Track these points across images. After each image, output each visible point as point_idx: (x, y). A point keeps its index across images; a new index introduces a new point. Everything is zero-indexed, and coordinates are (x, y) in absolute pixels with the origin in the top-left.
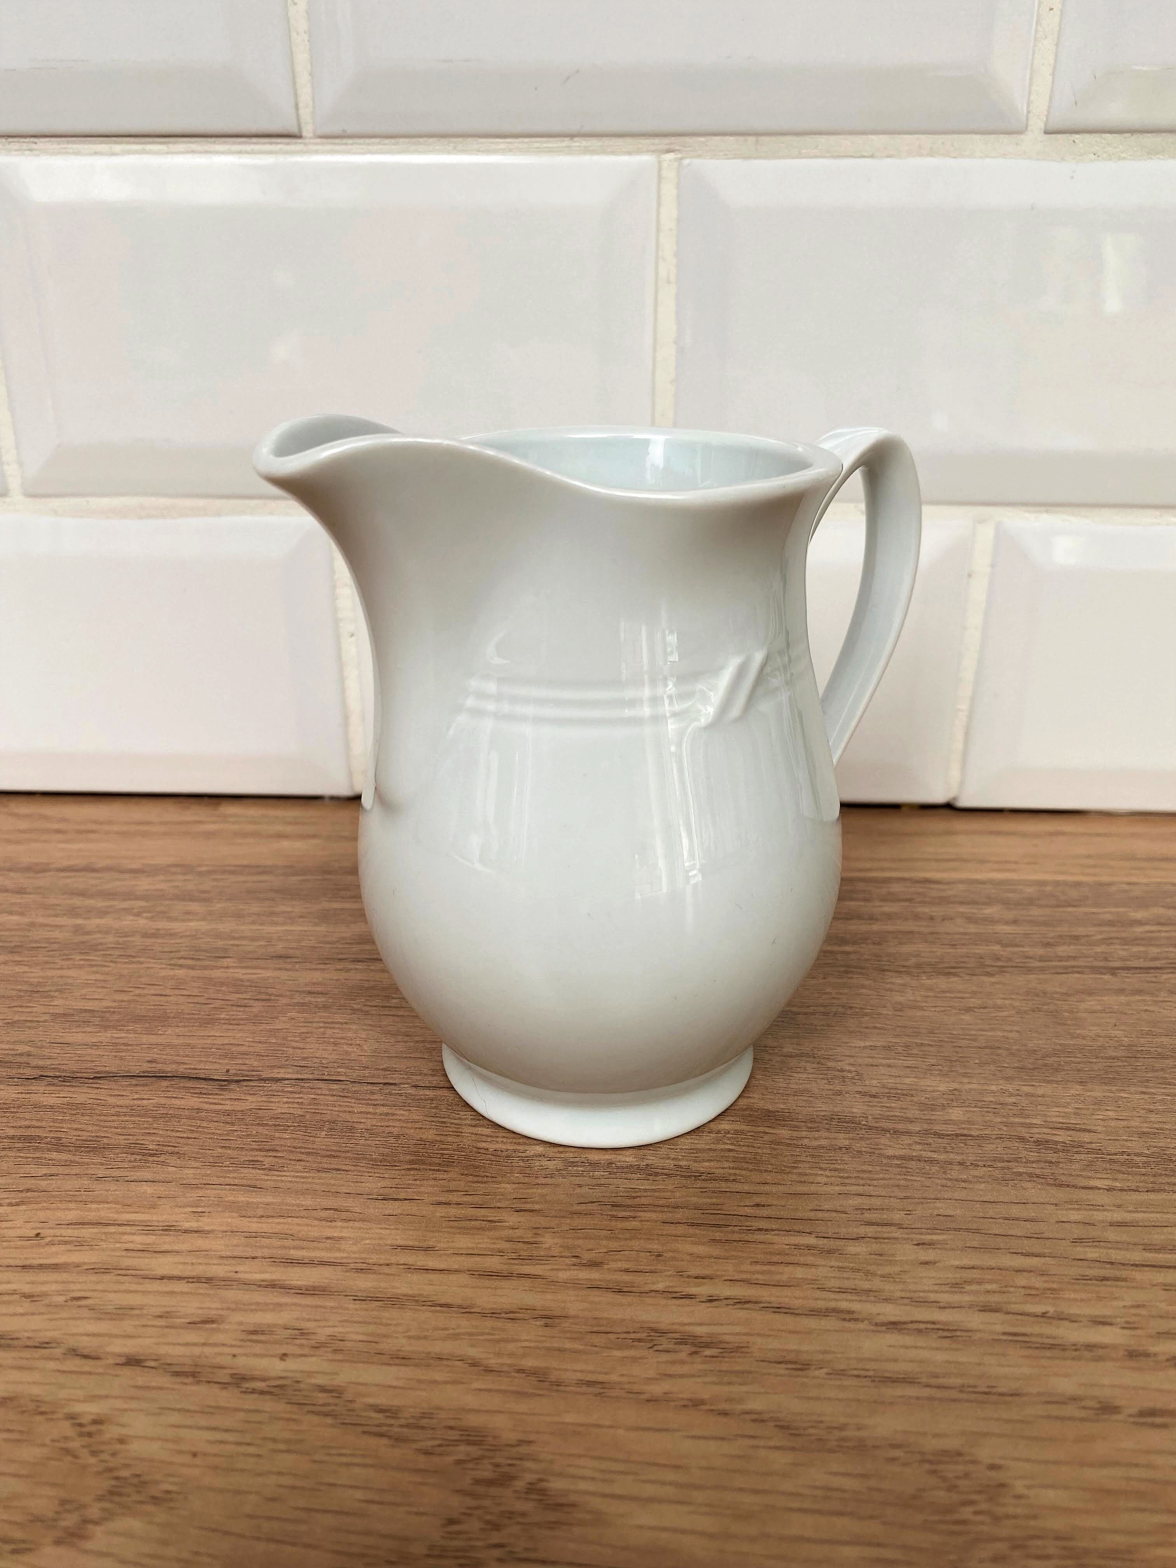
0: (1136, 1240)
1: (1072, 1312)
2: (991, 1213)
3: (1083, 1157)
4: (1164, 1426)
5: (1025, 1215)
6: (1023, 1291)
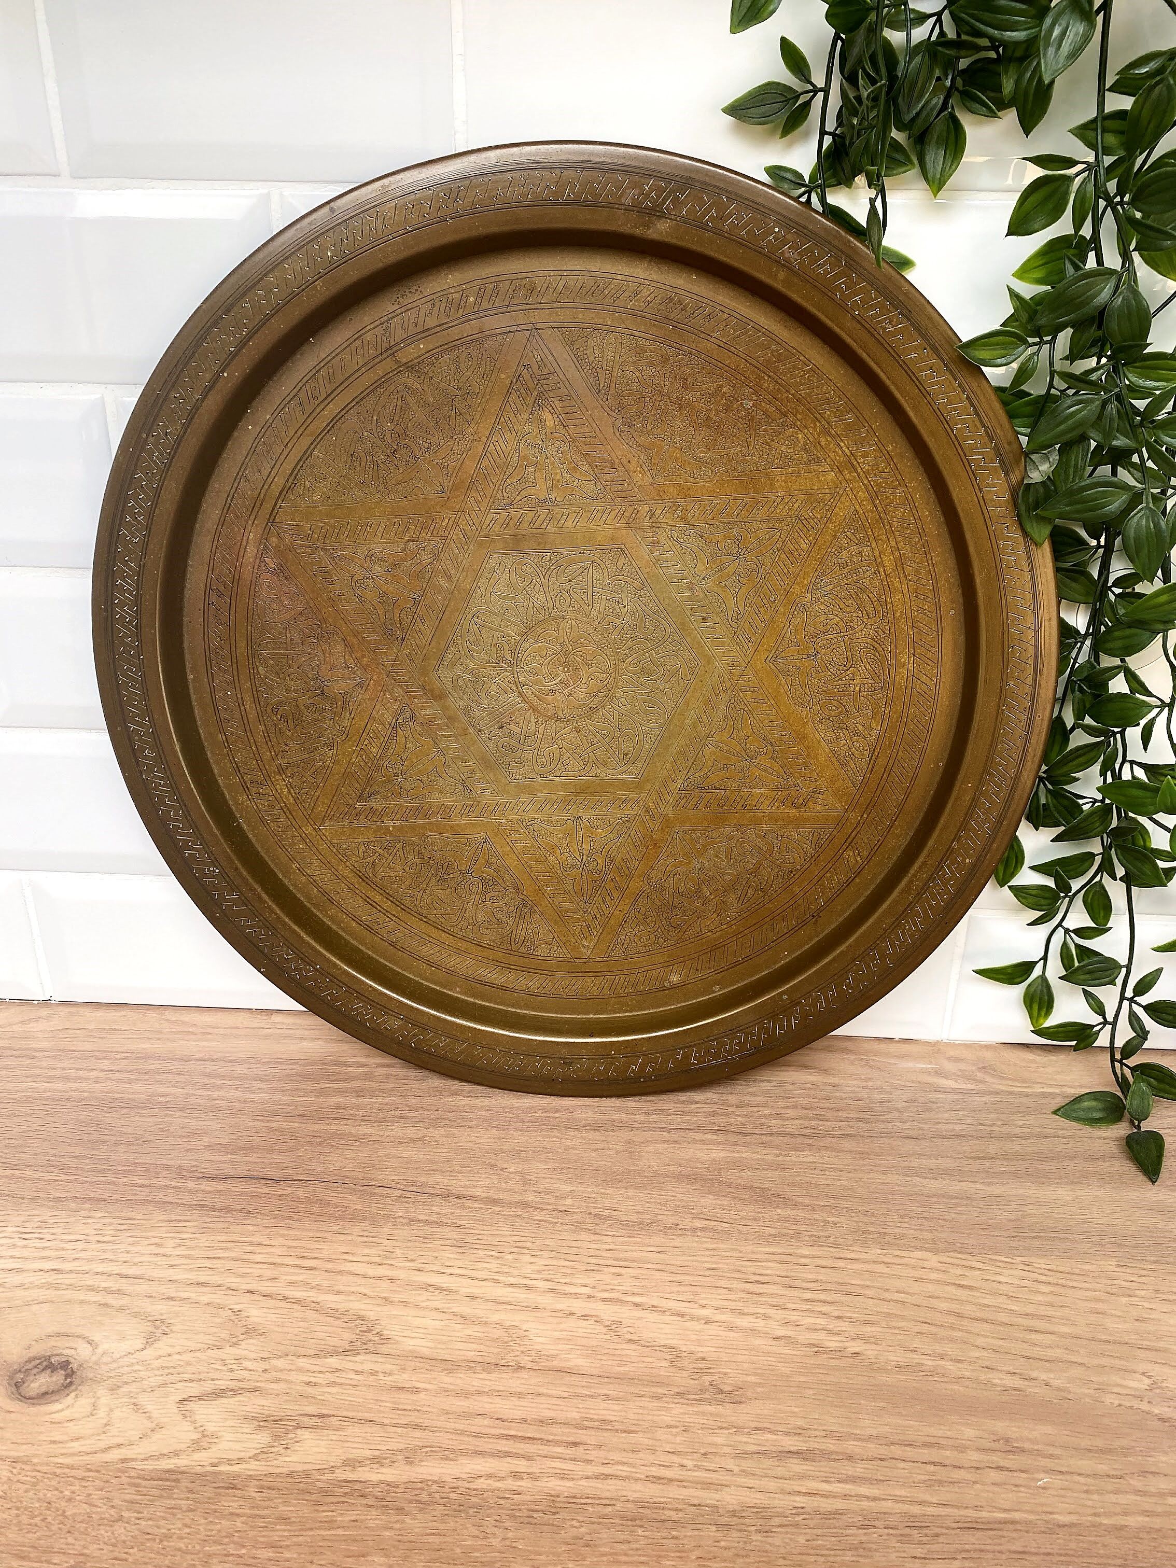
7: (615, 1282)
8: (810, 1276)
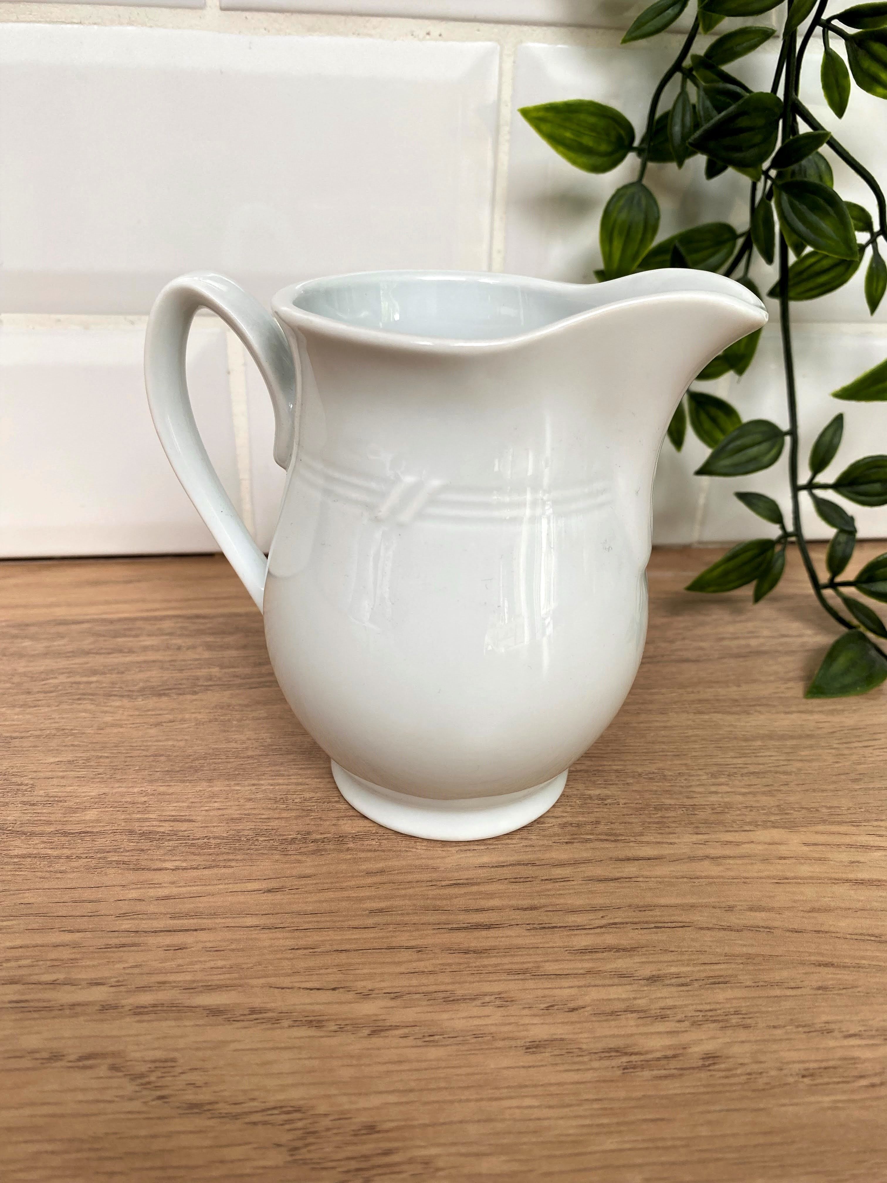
0: (169, 910)
1: (79, 976)
2: (66, 898)
3: (171, 843)
4: (91, 1067)
5: (92, 898)
6: (49, 963)
7: (168, 965)
8: (578, 902)
